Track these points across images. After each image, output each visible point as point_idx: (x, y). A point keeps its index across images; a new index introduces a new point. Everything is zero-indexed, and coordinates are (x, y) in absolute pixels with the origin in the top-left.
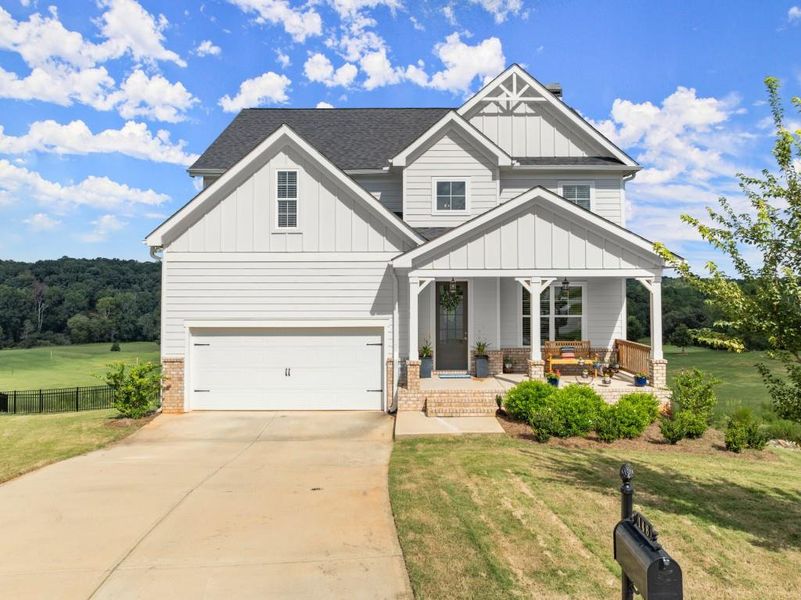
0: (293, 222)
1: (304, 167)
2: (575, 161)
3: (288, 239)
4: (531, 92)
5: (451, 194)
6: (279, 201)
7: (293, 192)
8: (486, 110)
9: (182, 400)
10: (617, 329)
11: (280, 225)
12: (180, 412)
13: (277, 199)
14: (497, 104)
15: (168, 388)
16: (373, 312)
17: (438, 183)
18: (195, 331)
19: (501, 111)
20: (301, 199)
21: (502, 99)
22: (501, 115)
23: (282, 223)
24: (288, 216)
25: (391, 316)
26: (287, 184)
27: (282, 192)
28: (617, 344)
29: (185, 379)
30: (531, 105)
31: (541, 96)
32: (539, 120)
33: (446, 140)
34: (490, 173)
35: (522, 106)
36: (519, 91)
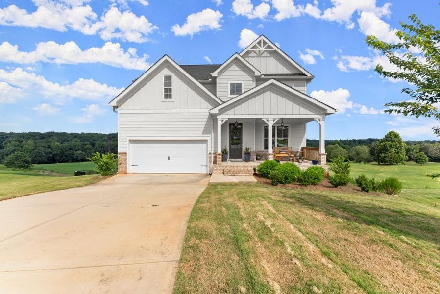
0: (170, 97)
1: (175, 74)
2: (286, 75)
3: (168, 104)
4: (269, 47)
5: (236, 89)
6: (165, 88)
7: (170, 84)
8: (250, 55)
9: (126, 169)
10: (302, 143)
11: (165, 98)
12: (126, 173)
13: (164, 87)
14: (255, 53)
15: (120, 164)
16: (203, 134)
17: (231, 84)
18: (131, 141)
19: (256, 55)
20: (174, 87)
21: (257, 50)
22: (257, 57)
23: (166, 97)
24: (168, 94)
25: (210, 135)
26: (168, 81)
27: (165, 84)
28: (302, 149)
29: (128, 160)
30: (270, 52)
31: (273, 48)
32: (271, 58)
34: (252, 79)
35: (265, 53)
36: (263, 46)
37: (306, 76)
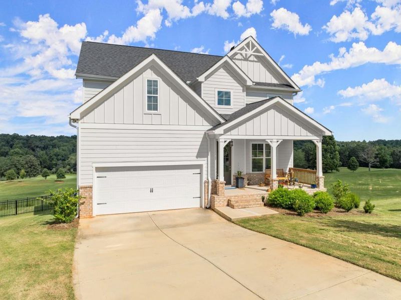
0: (156, 108)
1: (162, 79)
2: (275, 85)
3: (153, 118)
4: (257, 51)
5: (224, 98)
6: (148, 96)
7: (156, 92)
8: (237, 57)
9: (92, 210)
10: (290, 163)
11: (148, 109)
12: (91, 217)
13: (147, 95)
14: (241, 54)
15: (83, 204)
16: (197, 157)
17: (218, 91)
18: (99, 169)
19: (243, 58)
20: (160, 95)
21: (243, 52)
22: (243, 60)
23: (149, 108)
24: (153, 104)
25: (206, 159)
26: (152, 87)
27: (150, 91)
28: (290, 169)
30: (256, 57)
31: (261, 53)
32: (259, 64)
33: (222, 70)
34: (241, 88)
35: (252, 56)
36: (252, 50)
37: (294, 88)
